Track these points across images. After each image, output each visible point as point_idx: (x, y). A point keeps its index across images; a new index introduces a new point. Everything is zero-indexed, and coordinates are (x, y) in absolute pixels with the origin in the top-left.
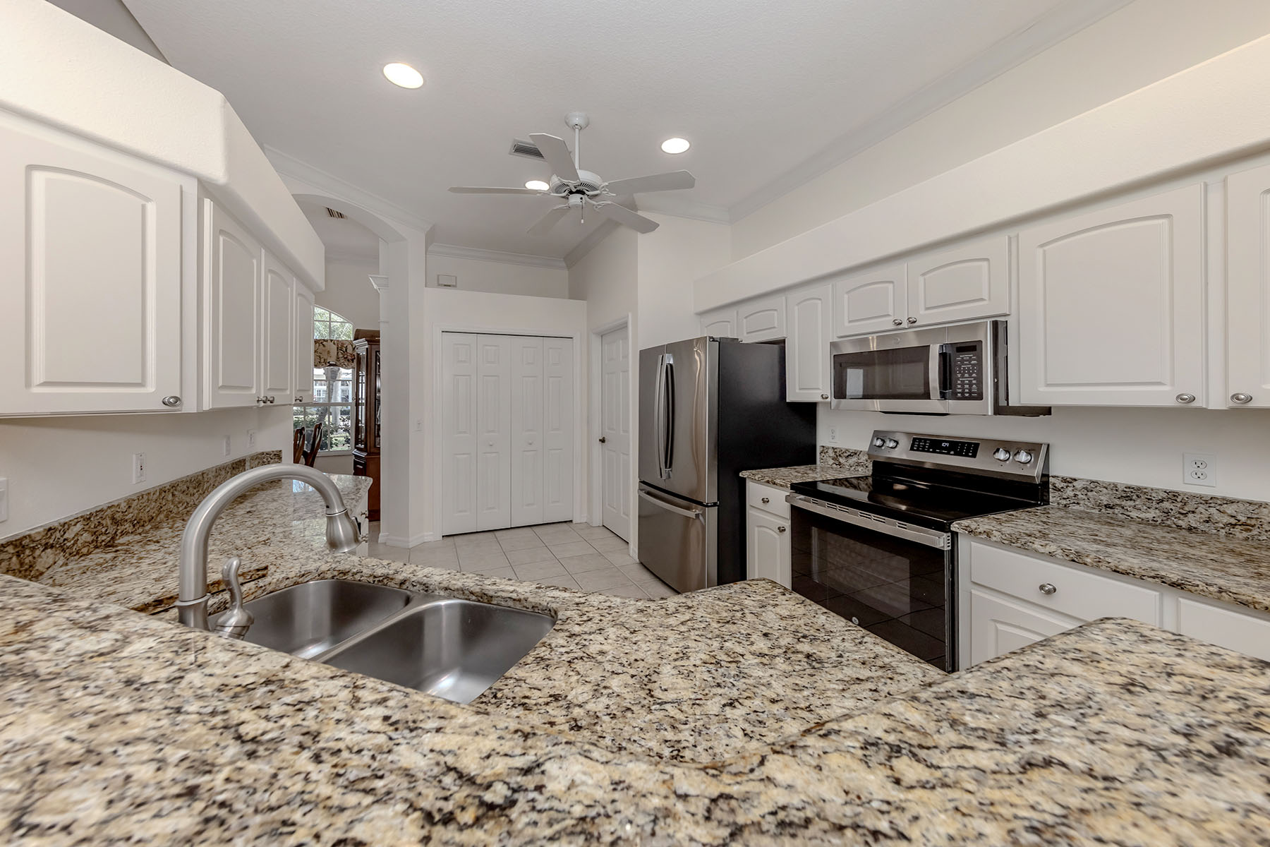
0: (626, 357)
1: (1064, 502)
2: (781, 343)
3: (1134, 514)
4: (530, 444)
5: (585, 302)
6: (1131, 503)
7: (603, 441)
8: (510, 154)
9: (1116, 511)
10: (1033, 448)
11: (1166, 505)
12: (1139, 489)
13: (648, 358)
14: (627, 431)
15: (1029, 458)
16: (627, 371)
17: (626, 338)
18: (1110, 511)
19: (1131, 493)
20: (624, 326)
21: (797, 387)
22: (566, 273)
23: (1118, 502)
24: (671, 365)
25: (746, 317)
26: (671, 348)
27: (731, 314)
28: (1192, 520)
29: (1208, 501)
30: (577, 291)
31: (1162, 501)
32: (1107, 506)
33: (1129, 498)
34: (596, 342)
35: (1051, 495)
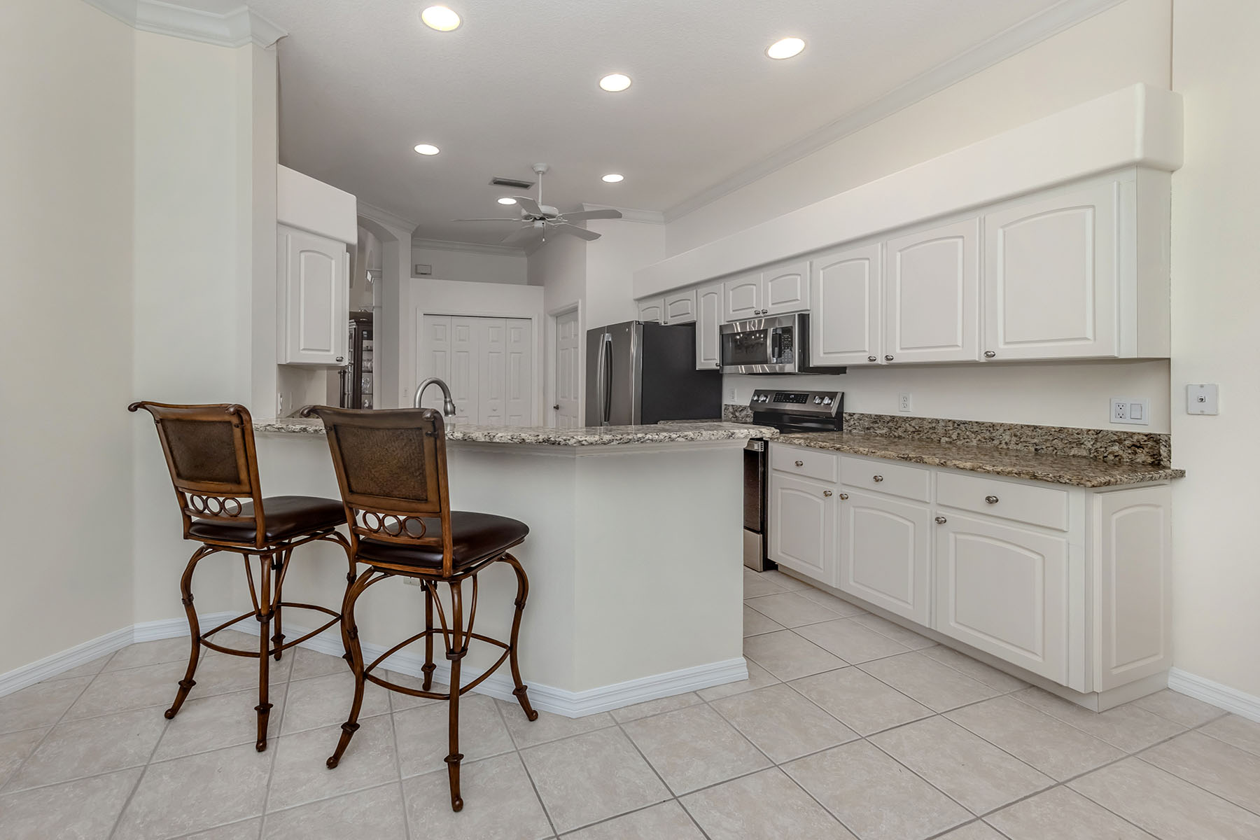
0: (576, 335)
1: (850, 429)
2: (692, 325)
3: (878, 432)
4: (494, 410)
5: (542, 288)
6: (877, 425)
7: (557, 408)
8: (490, 184)
9: (871, 431)
10: (832, 396)
11: (890, 424)
12: (880, 416)
13: (593, 336)
14: (576, 398)
15: (830, 401)
16: (577, 348)
17: (576, 320)
18: (869, 431)
19: (878, 419)
20: (575, 310)
21: (702, 359)
22: (524, 260)
23: (872, 425)
24: (610, 342)
25: (670, 305)
26: (610, 329)
27: (659, 302)
28: (900, 432)
29: (906, 420)
30: (536, 278)
31: (888, 422)
32: (868, 429)
33: (876, 422)
34: (552, 323)
35: (844, 425)
